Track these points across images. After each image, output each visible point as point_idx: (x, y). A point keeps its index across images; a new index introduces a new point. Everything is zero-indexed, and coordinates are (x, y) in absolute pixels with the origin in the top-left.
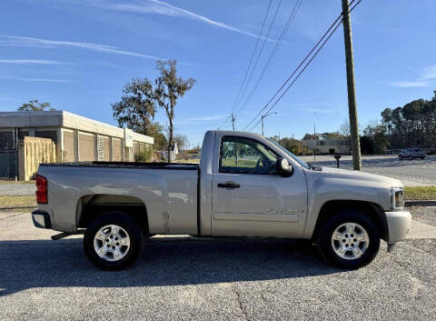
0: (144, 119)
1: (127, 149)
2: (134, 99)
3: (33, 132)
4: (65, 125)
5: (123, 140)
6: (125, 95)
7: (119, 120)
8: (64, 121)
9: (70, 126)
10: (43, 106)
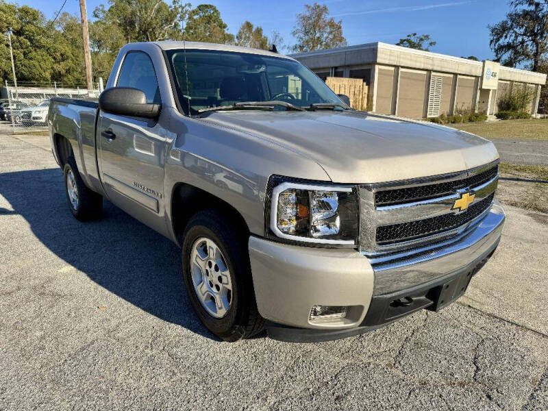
0: (537, 45)
1: (485, 92)
2: (526, 13)
3: (347, 71)
4: (379, 60)
5: (478, 79)
6: (512, 10)
7: (496, 51)
8: (379, 55)
9: (387, 62)
10: (422, 40)
